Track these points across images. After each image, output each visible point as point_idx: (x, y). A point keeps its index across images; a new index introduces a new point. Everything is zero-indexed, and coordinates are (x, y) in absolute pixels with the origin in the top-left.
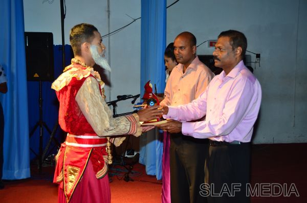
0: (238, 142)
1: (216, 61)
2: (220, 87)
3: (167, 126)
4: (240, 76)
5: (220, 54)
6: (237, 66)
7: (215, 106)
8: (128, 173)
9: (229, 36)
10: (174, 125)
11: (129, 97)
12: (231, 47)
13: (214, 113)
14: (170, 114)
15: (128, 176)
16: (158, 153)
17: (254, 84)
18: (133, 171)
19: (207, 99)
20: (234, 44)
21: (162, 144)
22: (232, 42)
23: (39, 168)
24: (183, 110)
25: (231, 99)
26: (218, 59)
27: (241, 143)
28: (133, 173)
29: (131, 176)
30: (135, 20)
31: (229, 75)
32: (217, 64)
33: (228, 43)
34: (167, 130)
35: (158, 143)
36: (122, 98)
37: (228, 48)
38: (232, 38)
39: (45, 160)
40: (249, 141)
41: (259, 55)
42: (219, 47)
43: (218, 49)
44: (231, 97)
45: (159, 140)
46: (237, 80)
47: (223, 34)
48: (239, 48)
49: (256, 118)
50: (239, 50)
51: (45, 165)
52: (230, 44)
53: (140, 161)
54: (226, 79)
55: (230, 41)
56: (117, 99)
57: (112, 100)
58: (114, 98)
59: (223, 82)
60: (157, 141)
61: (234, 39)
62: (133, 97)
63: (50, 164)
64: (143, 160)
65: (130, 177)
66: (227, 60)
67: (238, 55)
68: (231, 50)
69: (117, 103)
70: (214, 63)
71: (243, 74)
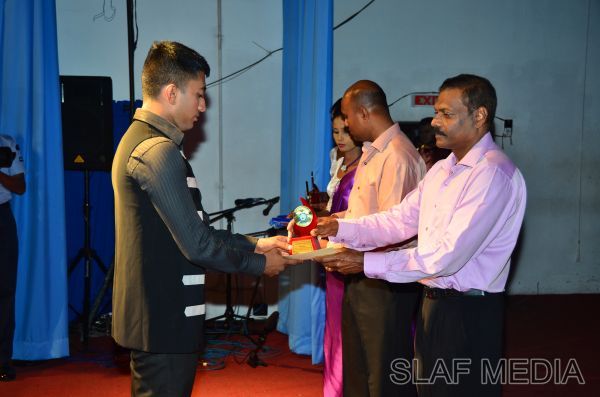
0: (480, 291)
1: (437, 136)
2: (445, 184)
3: (336, 261)
4: (484, 163)
5: (446, 124)
6: (479, 143)
7: (436, 219)
8: (256, 351)
9: (460, 87)
10: (348, 259)
11: (259, 202)
12: (466, 108)
13: (432, 233)
14: (341, 233)
15: (256, 357)
16: (314, 312)
17: (511, 178)
18: (265, 347)
19: (419, 204)
20: (471, 102)
21: (323, 294)
22: (467, 100)
23: (82, 339)
24: (368, 226)
25: (464, 204)
26: (442, 134)
27: (485, 292)
28: (264, 351)
29: (262, 356)
30: (270, 54)
31: (463, 161)
32: (441, 142)
33: (460, 101)
34: (335, 267)
35: (315, 292)
36: (244, 204)
37: (459, 111)
38: (466, 91)
39: (93, 324)
40: (501, 289)
41: (511, 121)
42: (442, 110)
43: (440, 113)
44: (464, 201)
45: (317, 285)
46: (477, 171)
47: (449, 83)
48: (481, 109)
49: (514, 244)
50: (481, 114)
51: (95, 335)
52: (464, 103)
53: (280, 327)
54: (457, 170)
55: (464, 97)
56: (234, 206)
57: (226, 207)
58: (229, 205)
59: (452, 174)
60: (313, 288)
61: (470, 93)
62: (266, 202)
63: (104, 331)
64: (285, 325)
65: (260, 357)
66: (459, 134)
67: (480, 124)
68: (466, 114)
69: (236, 214)
70: (435, 140)
71: (490, 160)
